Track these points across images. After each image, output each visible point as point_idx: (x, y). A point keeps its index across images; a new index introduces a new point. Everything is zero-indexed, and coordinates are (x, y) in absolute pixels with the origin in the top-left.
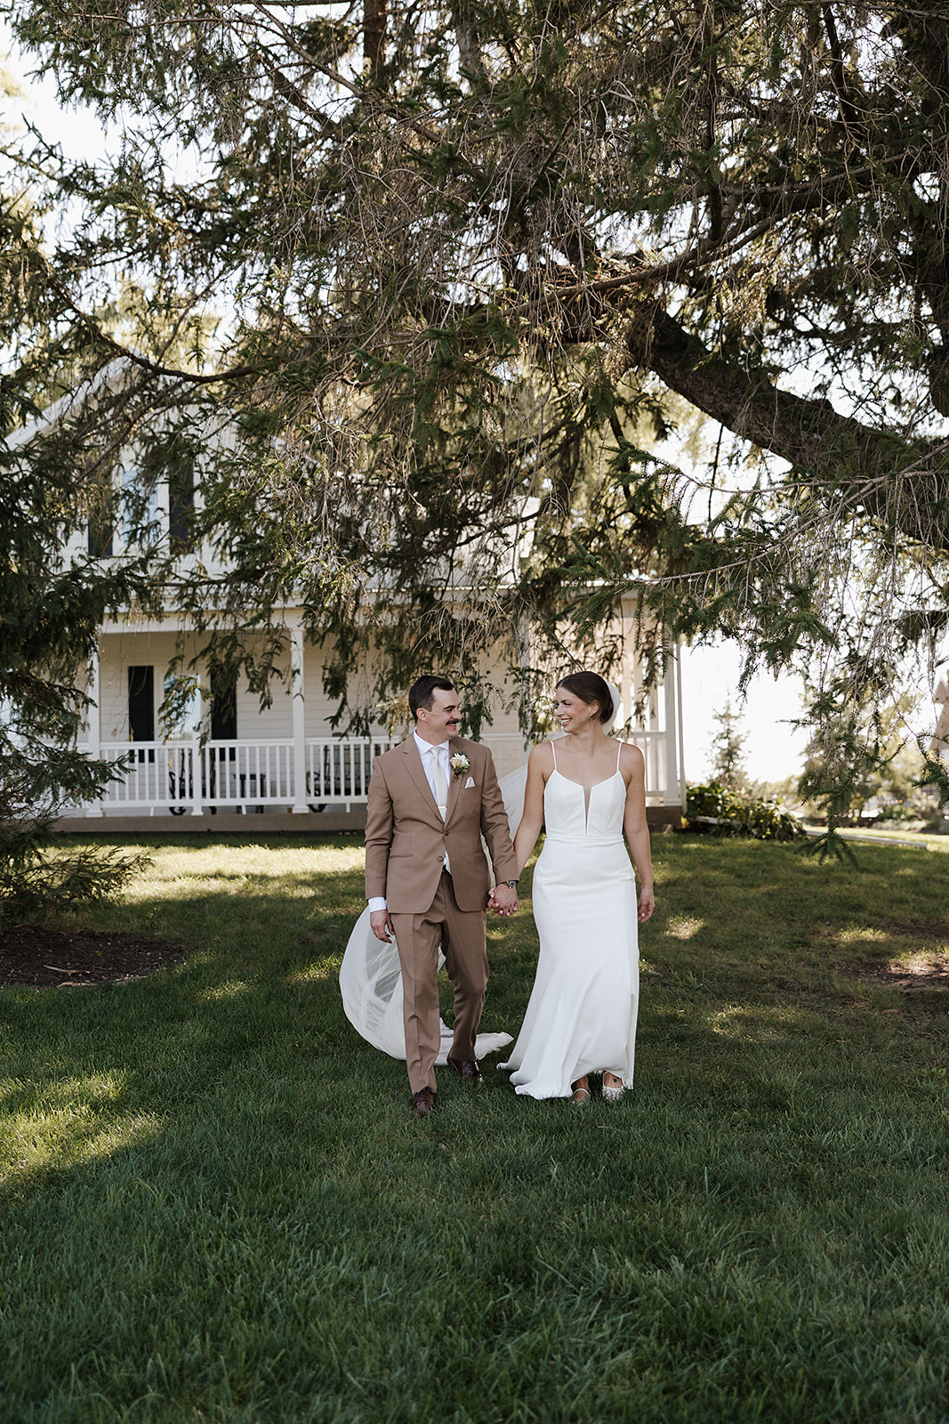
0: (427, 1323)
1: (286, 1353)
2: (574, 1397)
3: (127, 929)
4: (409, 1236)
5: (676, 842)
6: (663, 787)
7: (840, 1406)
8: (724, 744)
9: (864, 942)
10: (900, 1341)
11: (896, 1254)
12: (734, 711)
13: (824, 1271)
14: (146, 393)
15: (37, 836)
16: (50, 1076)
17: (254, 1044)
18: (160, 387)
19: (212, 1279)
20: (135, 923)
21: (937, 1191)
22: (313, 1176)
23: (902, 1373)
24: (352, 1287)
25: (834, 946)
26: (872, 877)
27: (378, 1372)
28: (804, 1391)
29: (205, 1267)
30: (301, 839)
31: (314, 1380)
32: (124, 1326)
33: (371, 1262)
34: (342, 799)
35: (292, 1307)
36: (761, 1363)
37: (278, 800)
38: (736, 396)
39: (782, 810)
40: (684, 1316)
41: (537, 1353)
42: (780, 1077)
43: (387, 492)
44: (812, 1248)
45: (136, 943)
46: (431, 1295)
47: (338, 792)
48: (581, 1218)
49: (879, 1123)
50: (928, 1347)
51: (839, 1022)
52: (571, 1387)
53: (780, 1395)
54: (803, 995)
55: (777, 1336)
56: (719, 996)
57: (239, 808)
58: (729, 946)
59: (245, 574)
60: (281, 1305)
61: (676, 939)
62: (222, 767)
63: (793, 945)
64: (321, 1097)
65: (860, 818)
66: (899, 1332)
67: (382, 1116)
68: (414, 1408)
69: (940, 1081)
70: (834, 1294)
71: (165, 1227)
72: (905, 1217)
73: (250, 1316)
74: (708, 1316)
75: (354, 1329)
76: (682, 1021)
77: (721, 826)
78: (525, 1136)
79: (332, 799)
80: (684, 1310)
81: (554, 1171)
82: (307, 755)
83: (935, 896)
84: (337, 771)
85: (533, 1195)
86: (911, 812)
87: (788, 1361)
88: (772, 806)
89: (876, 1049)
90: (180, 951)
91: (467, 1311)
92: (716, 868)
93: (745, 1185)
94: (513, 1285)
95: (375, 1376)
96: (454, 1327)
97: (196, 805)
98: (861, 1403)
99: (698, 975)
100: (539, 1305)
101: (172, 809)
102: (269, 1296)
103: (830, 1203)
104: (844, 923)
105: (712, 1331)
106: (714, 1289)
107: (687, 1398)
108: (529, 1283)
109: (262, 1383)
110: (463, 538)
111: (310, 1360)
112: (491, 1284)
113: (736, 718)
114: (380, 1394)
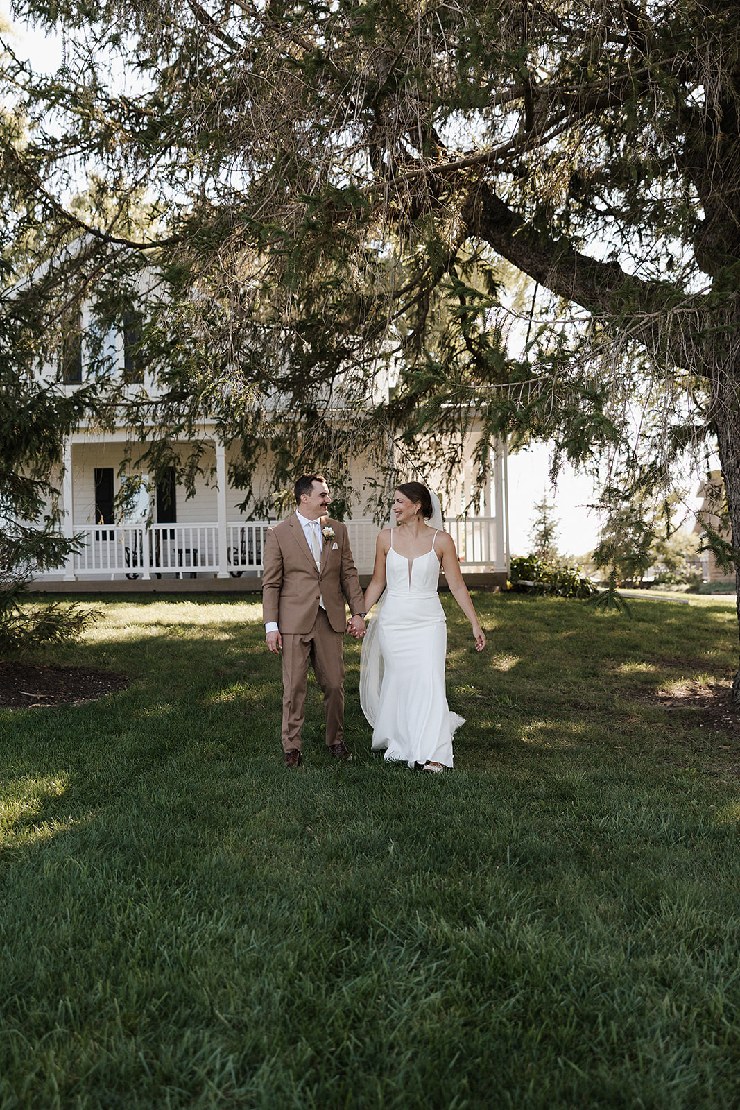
0: (282, 970)
1: (169, 996)
2: (393, 1029)
3: (85, 664)
4: (276, 901)
5: (502, 599)
6: (493, 559)
7: (602, 1037)
8: (542, 527)
9: (639, 673)
10: (651, 983)
11: (652, 913)
12: (549, 504)
13: (595, 927)
14: (98, 256)
15: (16, 594)
16: (12, 776)
17: (172, 751)
18: (109, 252)
19: (117, 936)
20: (92, 660)
21: (685, 863)
22: (206, 853)
23: (652, 1009)
24: (227, 940)
25: (616, 676)
26: (646, 625)
27: (240, 1010)
28: (574, 1024)
29: (114, 925)
30: (222, 597)
31: (191, 1016)
32: (43, 974)
33: (243, 921)
34: (255, 567)
35: (177, 958)
36: (541, 1002)
37: (207, 569)
38: (547, 259)
39: (582, 575)
40: (484, 963)
41: (367, 995)
42: (569, 775)
43: (283, 334)
44: (586, 910)
45: (91, 675)
46: (288, 947)
47: (251, 562)
48: (410, 885)
49: (643, 809)
50: (673, 987)
51: (618, 733)
52: (392, 1021)
53: (555, 1027)
54: (592, 713)
55: (556, 979)
56: (528, 714)
57: (178, 574)
58: (538, 676)
59: (176, 396)
60: (170, 956)
61: (498, 671)
62: (165, 544)
63: (585, 676)
64: (219, 791)
65: (641, 582)
66: (650, 976)
67: (264, 806)
68: (265, 1039)
69: (692, 778)
70: (602, 945)
71: (86, 895)
72: (659, 884)
73: (145, 965)
74: (503, 963)
75: (225, 975)
76: (499, 732)
77: (536, 587)
78: (371, 821)
79: (247, 568)
80: (484, 959)
81: (391, 849)
82: (228, 535)
83: (693, 639)
84: (251, 547)
85: (374, 867)
86: (678, 578)
87: (563, 1000)
88: (574, 573)
89: (644, 753)
90: (124, 680)
91: (316, 960)
92: (531, 618)
93: (538, 859)
94: (353, 939)
95: (238, 1013)
96: (304, 973)
97: (146, 572)
98: (618, 1033)
99: (513, 698)
100: (372, 955)
101: (128, 575)
102: (161, 949)
103: (603, 873)
104: (624, 659)
105: (504, 976)
106: (508, 942)
107: (481, 1030)
108: (364, 939)
109: (148, 1020)
110: (341, 368)
111: (188, 1001)
112: (336, 938)
113: (551, 508)
114: (240, 1027)
